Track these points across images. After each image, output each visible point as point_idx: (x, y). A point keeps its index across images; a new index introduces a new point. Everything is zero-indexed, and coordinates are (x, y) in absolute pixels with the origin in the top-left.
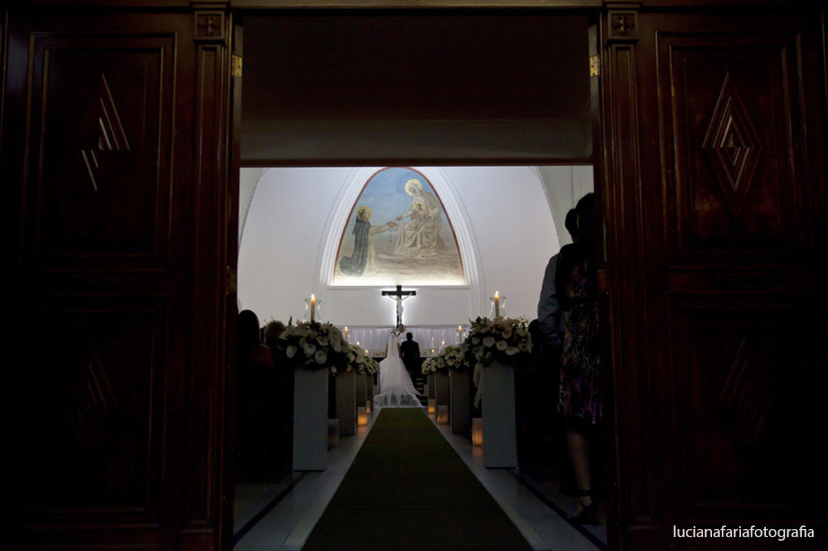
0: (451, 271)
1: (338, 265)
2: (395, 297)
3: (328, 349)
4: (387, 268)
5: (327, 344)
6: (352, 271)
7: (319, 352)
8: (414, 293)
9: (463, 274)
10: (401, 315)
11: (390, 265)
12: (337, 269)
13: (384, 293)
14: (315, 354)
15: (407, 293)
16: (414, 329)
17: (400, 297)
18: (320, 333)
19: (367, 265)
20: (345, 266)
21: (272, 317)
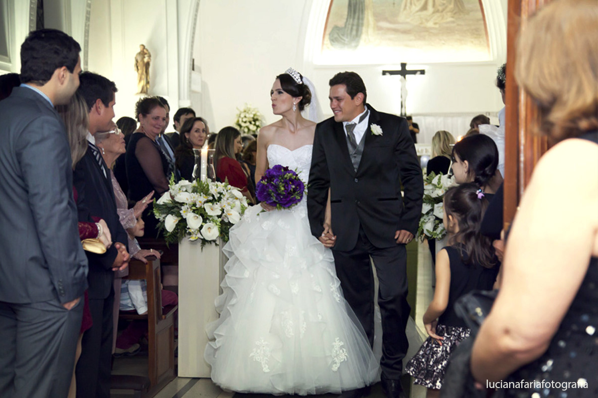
0: (472, 42)
1: (327, 37)
2: (399, 77)
3: (220, 219)
4: (390, 39)
5: (219, 213)
6: (344, 44)
7: (209, 224)
8: (423, 72)
9: (488, 45)
10: (405, 100)
11: (392, 36)
12: (325, 42)
13: (384, 73)
14: (201, 227)
15: (414, 72)
16: (422, 118)
17: (405, 77)
18: (211, 198)
19: (364, 36)
20: (336, 38)
21: (246, 104)
